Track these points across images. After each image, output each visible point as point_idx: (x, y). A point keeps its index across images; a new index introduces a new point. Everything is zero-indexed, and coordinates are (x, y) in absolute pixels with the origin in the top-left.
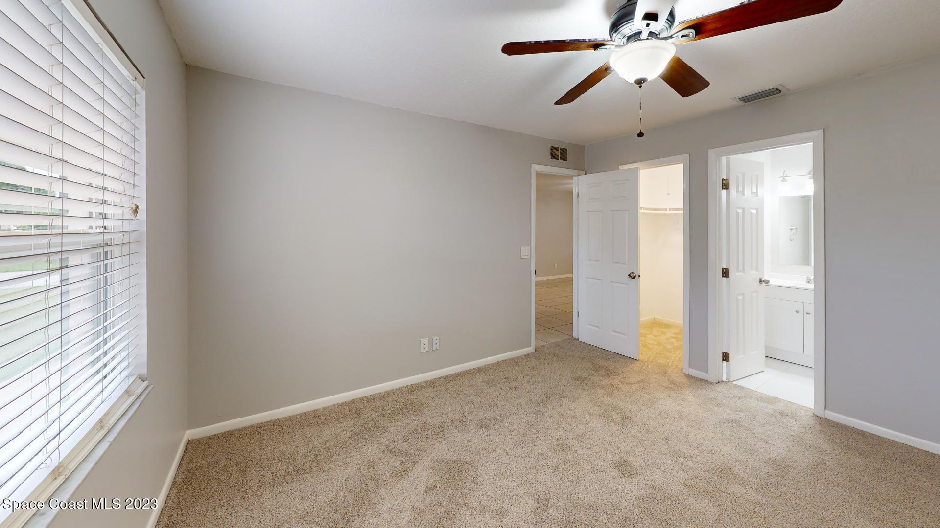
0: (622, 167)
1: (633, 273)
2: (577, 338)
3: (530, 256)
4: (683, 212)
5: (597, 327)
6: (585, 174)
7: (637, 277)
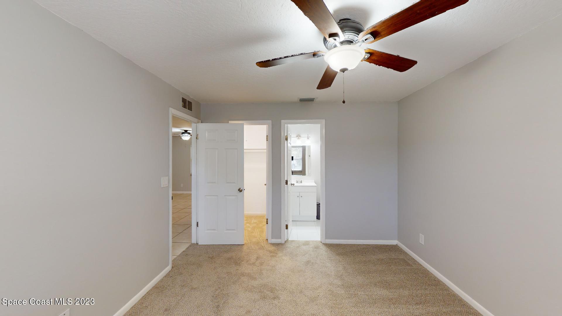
0: (230, 122)
1: (240, 188)
2: (196, 243)
3: (168, 185)
4: (266, 151)
5: (214, 230)
6: (201, 123)
7: (243, 190)
